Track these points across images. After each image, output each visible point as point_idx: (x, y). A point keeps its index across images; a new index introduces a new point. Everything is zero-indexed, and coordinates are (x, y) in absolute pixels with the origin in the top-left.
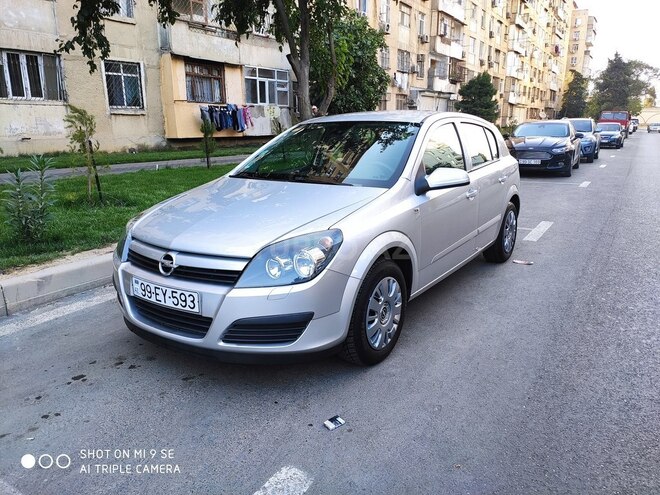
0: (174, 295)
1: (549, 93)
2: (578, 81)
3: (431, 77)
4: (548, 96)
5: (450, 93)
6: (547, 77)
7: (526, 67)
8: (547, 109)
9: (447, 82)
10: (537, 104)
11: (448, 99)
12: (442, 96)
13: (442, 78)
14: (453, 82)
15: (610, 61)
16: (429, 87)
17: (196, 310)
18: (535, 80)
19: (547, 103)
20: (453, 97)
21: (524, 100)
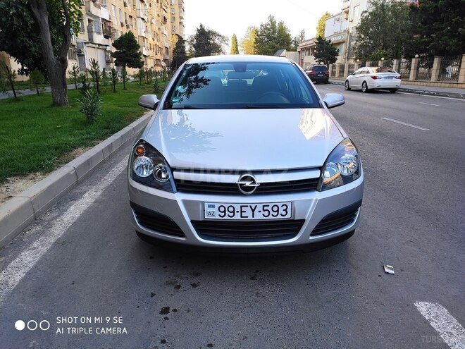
0: (265, 208)
1: (164, 48)
2: (181, 41)
3: (90, 32)
4: (164, 51)
5: (107, 46)
6: (162, 38)
7: (149, 30)
8: (165, 60)
9: (102, 36)
10: (159, 57)
11: (105, 50)
12: (101, 47)
13: (99, 33)
14: (106, 37)
15: (198, 30)
16: (90, 40)
17: (288, 216)
18: (156, 39)
19: (164, 56)
20: (108, 48)
21: (151, 53)
